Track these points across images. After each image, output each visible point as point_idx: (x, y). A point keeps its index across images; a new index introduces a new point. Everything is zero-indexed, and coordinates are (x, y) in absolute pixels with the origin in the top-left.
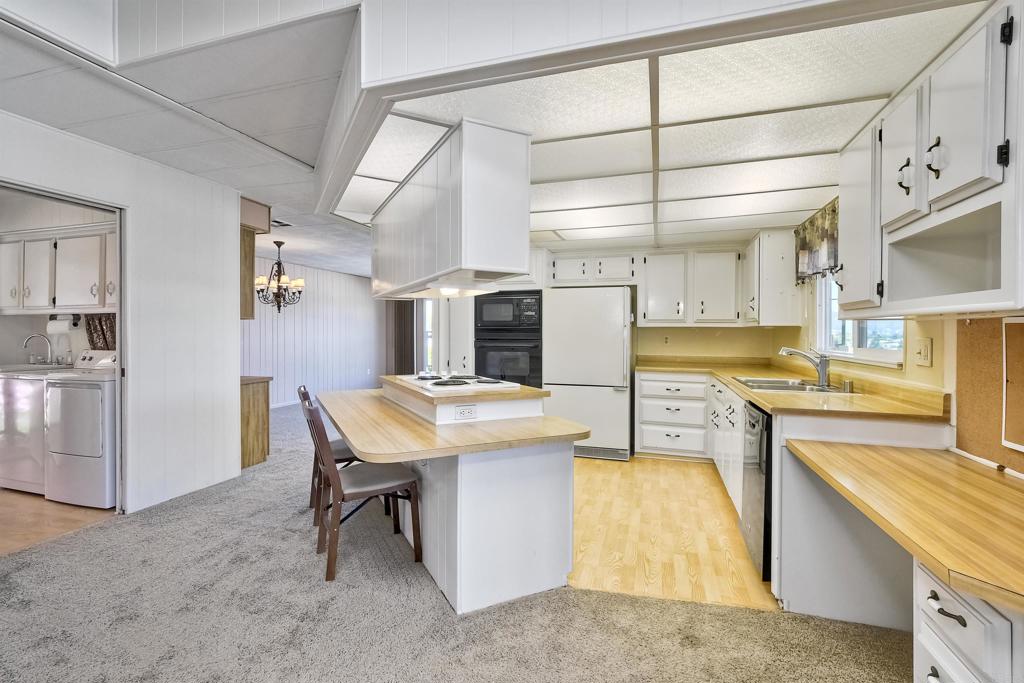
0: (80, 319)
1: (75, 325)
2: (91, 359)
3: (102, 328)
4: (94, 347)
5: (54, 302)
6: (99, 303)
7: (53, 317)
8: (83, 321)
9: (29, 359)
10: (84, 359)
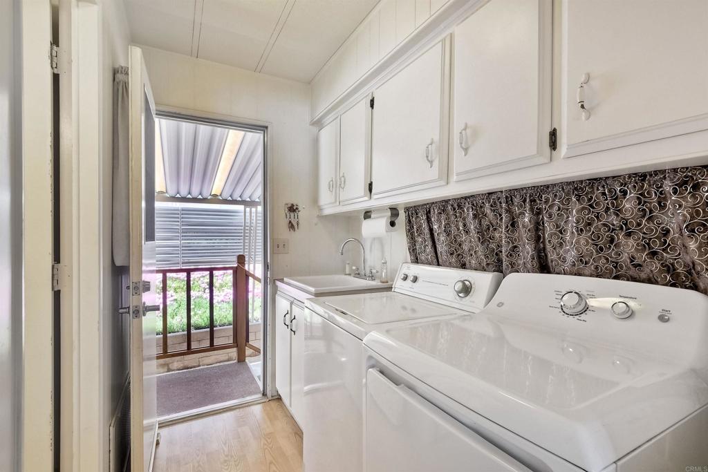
0: (397, 215)
1: (393, 224)
2: (415, 279)
3: (431, 230)
4: (416, 260)
5: (370, 190)
6: (440, 178)
7: (367, 215)
8: (402, 219)
9: (345, 268)
10: (405, 278)
